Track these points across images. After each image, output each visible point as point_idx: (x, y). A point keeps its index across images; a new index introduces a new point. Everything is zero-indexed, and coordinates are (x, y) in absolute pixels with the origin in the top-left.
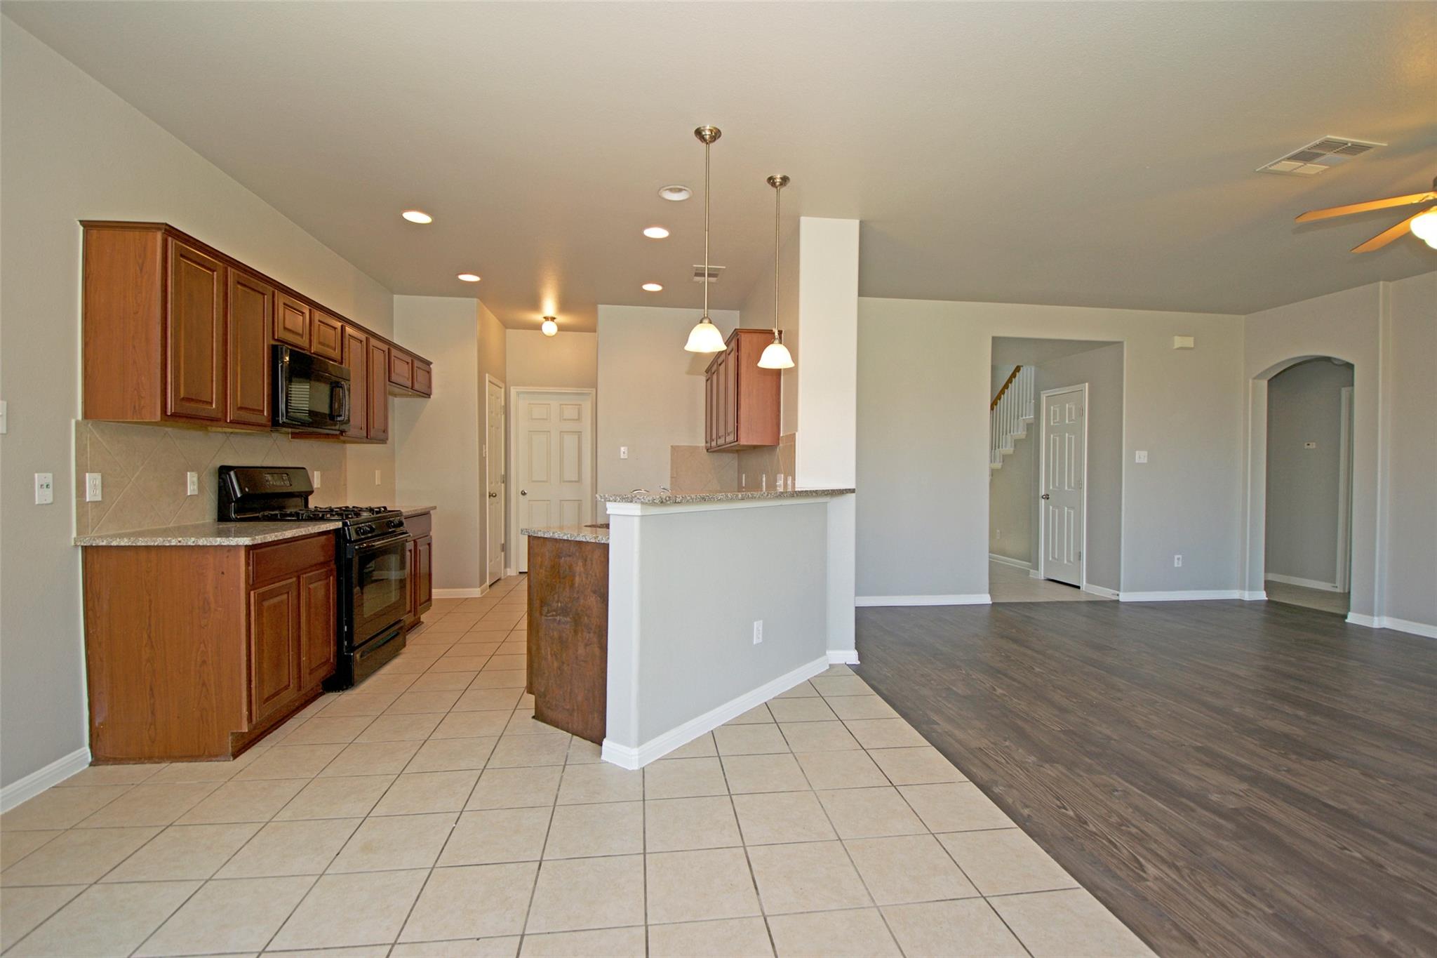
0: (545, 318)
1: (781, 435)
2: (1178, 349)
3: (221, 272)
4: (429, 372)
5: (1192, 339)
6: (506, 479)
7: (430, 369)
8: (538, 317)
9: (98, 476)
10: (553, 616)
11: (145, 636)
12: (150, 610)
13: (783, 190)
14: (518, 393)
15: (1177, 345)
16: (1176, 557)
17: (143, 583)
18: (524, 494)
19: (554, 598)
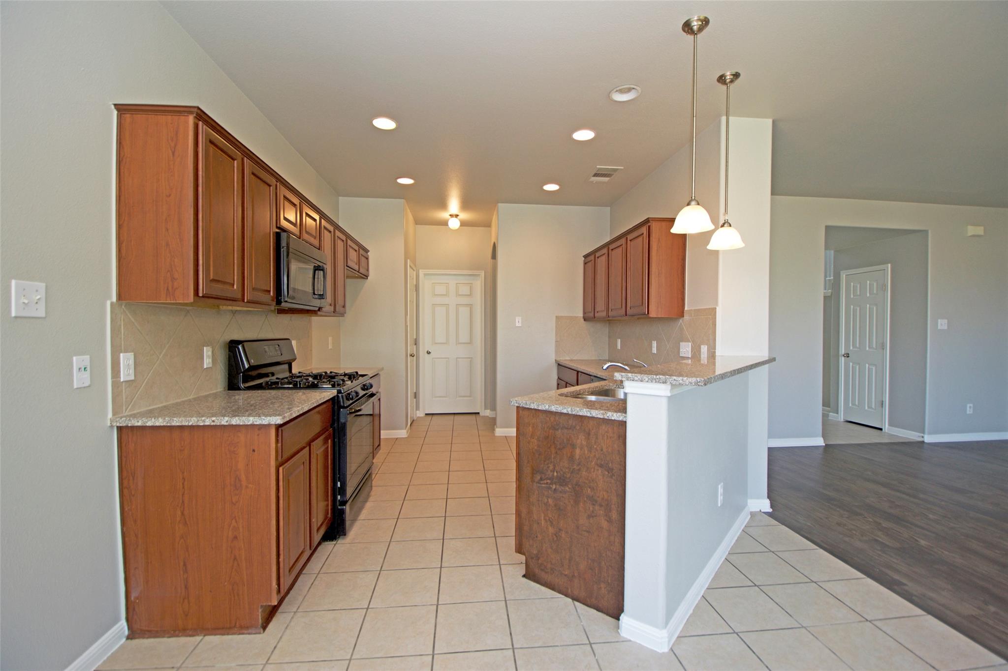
0: (450, 215)
1: (686, 309)
2: (971, 236)
3: (240, 160)
4: (367, 259)
5: (982, 228)
6: (416, 342)
7: (368, 255)
8: (444, 215)
9: (131, 355)
10: (547, 483)
11: (179, 513)
12: (183, 487)
13: (732, 86)
14: (425, 275)
15: (970, 234)
16: (968, 405)
17: (177, 461)
18: (429, 353)
19: (548, 467)
